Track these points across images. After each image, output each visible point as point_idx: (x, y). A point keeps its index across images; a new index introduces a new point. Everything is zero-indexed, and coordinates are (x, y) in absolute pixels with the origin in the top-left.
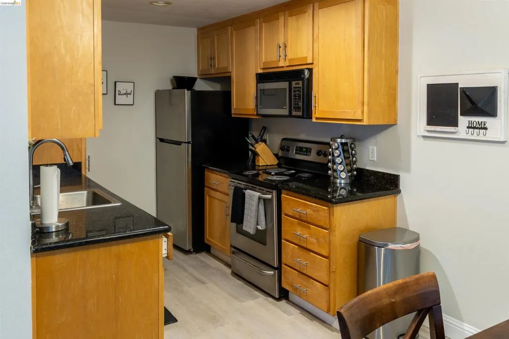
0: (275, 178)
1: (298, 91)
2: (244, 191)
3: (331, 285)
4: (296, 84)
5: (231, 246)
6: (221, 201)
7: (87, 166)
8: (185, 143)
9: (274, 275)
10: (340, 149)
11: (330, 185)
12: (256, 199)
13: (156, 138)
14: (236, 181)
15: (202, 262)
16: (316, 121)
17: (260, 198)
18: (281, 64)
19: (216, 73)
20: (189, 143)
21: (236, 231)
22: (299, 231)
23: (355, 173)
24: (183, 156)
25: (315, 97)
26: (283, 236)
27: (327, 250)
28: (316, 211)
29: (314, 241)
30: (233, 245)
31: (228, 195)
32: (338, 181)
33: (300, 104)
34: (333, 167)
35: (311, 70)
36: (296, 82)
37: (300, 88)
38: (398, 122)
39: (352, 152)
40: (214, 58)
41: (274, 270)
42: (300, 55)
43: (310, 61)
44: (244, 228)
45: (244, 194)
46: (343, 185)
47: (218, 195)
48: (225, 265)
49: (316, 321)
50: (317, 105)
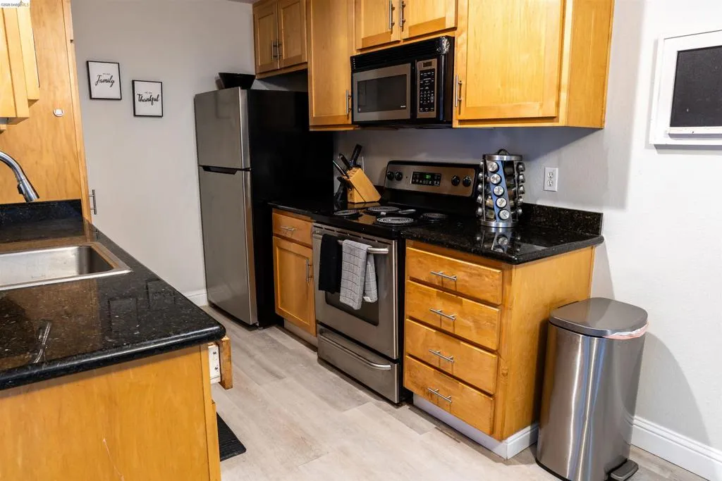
0: (389, 220)
1: (429, 76)
2: (339, 241)
3: (500, 395)
4: (425, 65)
5: (317, 322)
6: (298, 255)
7: (92, 206)
8: (241, 170)
9: (391, 371)
10: (501, 172)
11: (479, 230)
12: (363, 255)
13: (199, 166)
14: (324, 226)
15: (273, 341)
16: (460, 126)
17: (368, 253)
18: (394, 38)
19: (283, 66)
20: (246, 170)
21: (325, 302)
22: (440, 306)
23: (520, 211)
24: (239, 189)
25: (460, 85)
26: (408, 312)
27: (495, 340)
28: (475, 274)
29: (471, 324)
30: (320, 320)
31: (310, 247)
32: (493, 224)
33: (433, 99)
34: (485, 202)
35: (452, 40)
36: (425, 62)
37: (433, 70)
38: (606, 126)
39: (518, 177)
40: (280, 45)
41: (391, 363)
42: (430, 17)
43: (450, 24)
44: (342, 300)
45: (340, 247)
46: (501, 230)
47: (293, 247)
48: (307, 346)
49: (464, 442)
50: (462, 99)
